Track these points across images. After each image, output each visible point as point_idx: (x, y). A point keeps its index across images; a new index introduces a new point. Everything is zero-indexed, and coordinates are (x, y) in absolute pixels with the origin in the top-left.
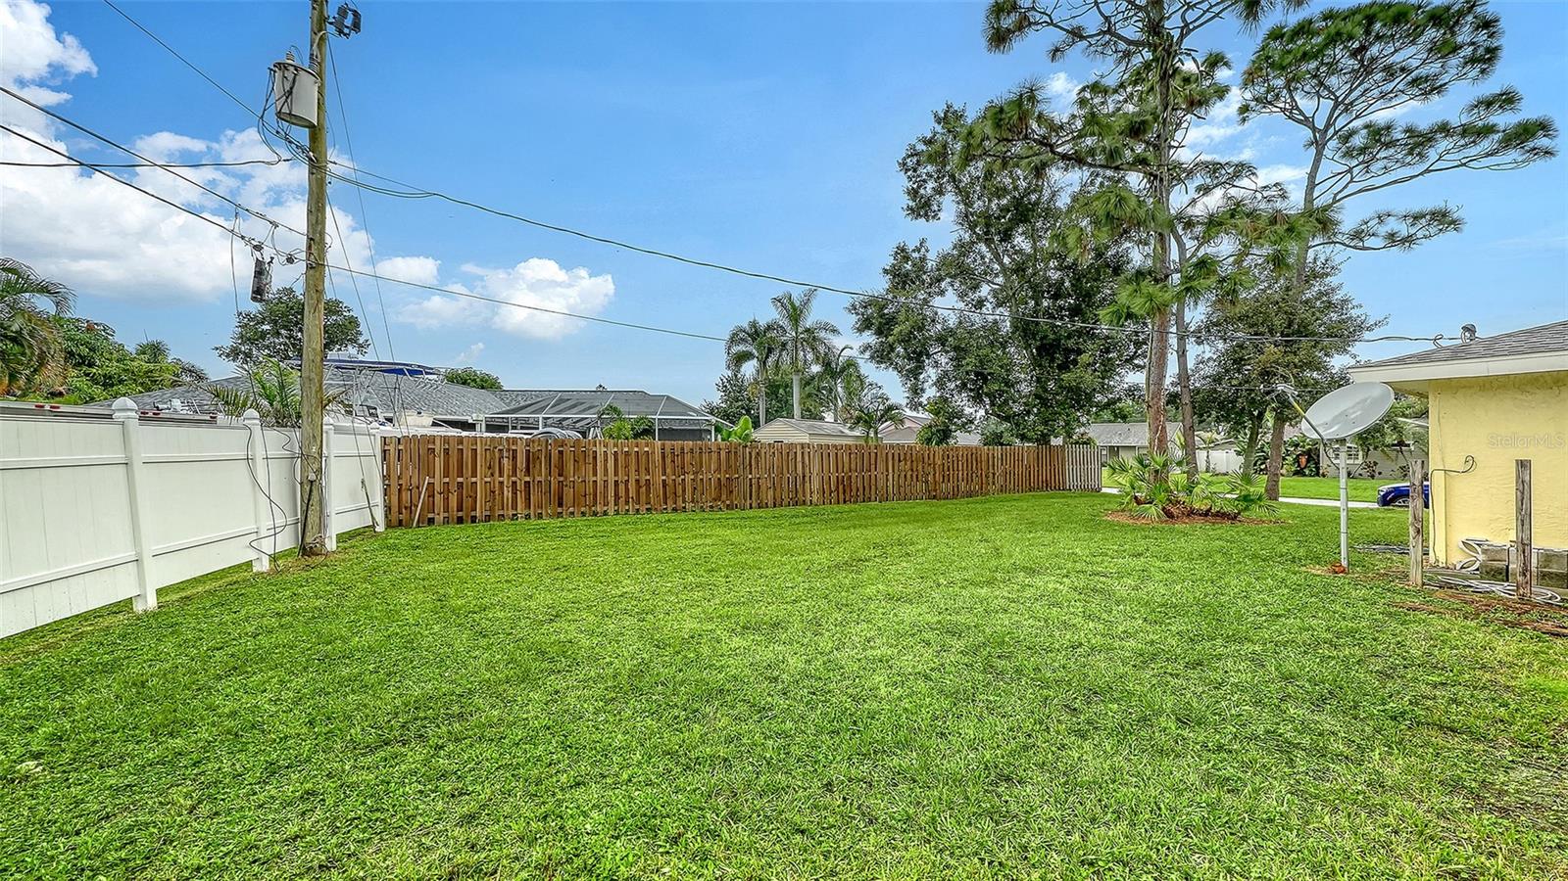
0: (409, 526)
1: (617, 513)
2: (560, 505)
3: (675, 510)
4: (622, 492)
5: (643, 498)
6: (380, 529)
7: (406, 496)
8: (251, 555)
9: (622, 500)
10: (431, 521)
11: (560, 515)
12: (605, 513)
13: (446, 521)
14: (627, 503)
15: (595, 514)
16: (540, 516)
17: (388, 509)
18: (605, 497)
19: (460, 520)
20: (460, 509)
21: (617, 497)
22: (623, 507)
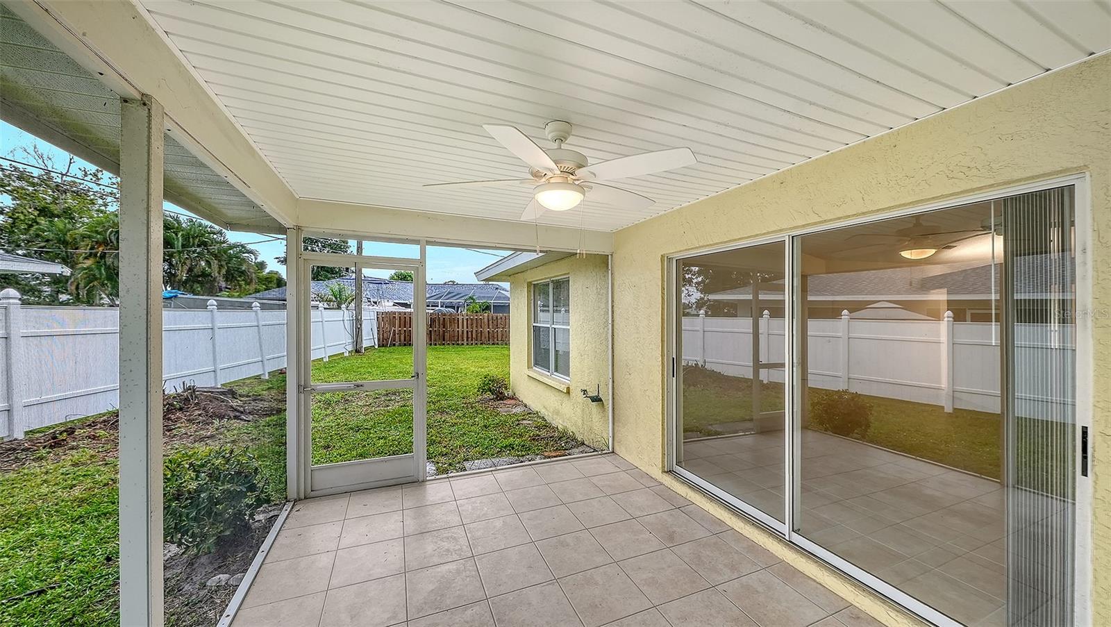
0: (386, 346)
1: (468, 344)
2: (444, 340)
3: (493, 344)
4: (470, 336)
5: (479, 338)
6: (376, 347)
7: (385, 335)
8: (344, 351)
9: (470, 339)
10: (394, 345)
11: (444, 344)
12: (463, 344)
13: (400, 345)
14: (472, 340)
15: (458, 344)
16: (436, 345)
17: (379, 340)
18: (463, 338)
19: (405, 345)
20: (405, 341)
21: (468, 338)
22: (470, 342)
